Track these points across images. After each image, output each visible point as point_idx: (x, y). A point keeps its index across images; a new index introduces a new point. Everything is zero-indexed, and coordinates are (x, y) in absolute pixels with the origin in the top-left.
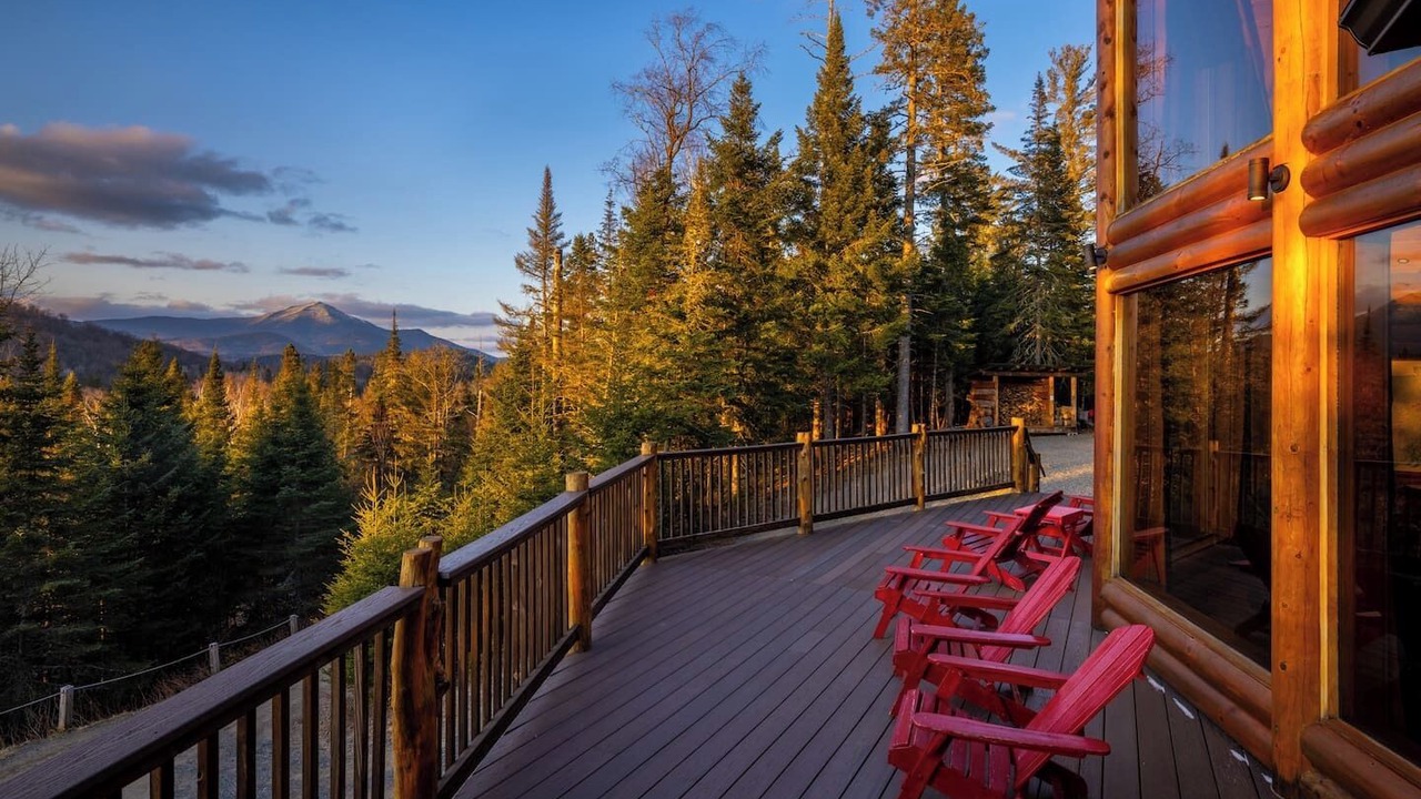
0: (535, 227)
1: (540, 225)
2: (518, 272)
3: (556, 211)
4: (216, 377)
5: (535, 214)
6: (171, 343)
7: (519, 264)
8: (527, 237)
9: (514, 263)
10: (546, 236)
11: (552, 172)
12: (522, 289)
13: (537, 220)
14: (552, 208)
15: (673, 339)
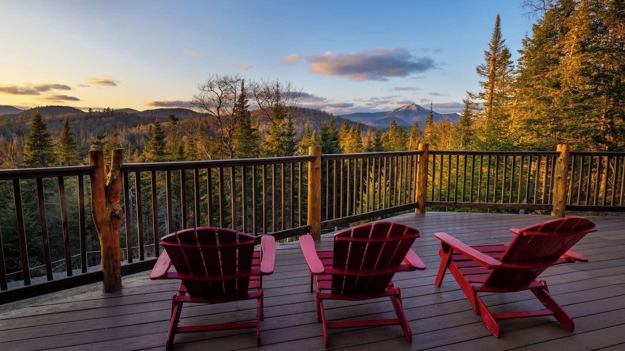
0: (488, 50)
1: (492, 48)
2: (478, 75)
3: (502, 39)
4: (358, 132)
5: (490, 42)
6: (362, 122)
7: (478, 71)
8: (484, 56)
9: (476, 71)
10: (495, 54)
11: (501, 17)
12: (479, 84)
13: (491, 46)
14: (500, 37)
15: (549, 101)
